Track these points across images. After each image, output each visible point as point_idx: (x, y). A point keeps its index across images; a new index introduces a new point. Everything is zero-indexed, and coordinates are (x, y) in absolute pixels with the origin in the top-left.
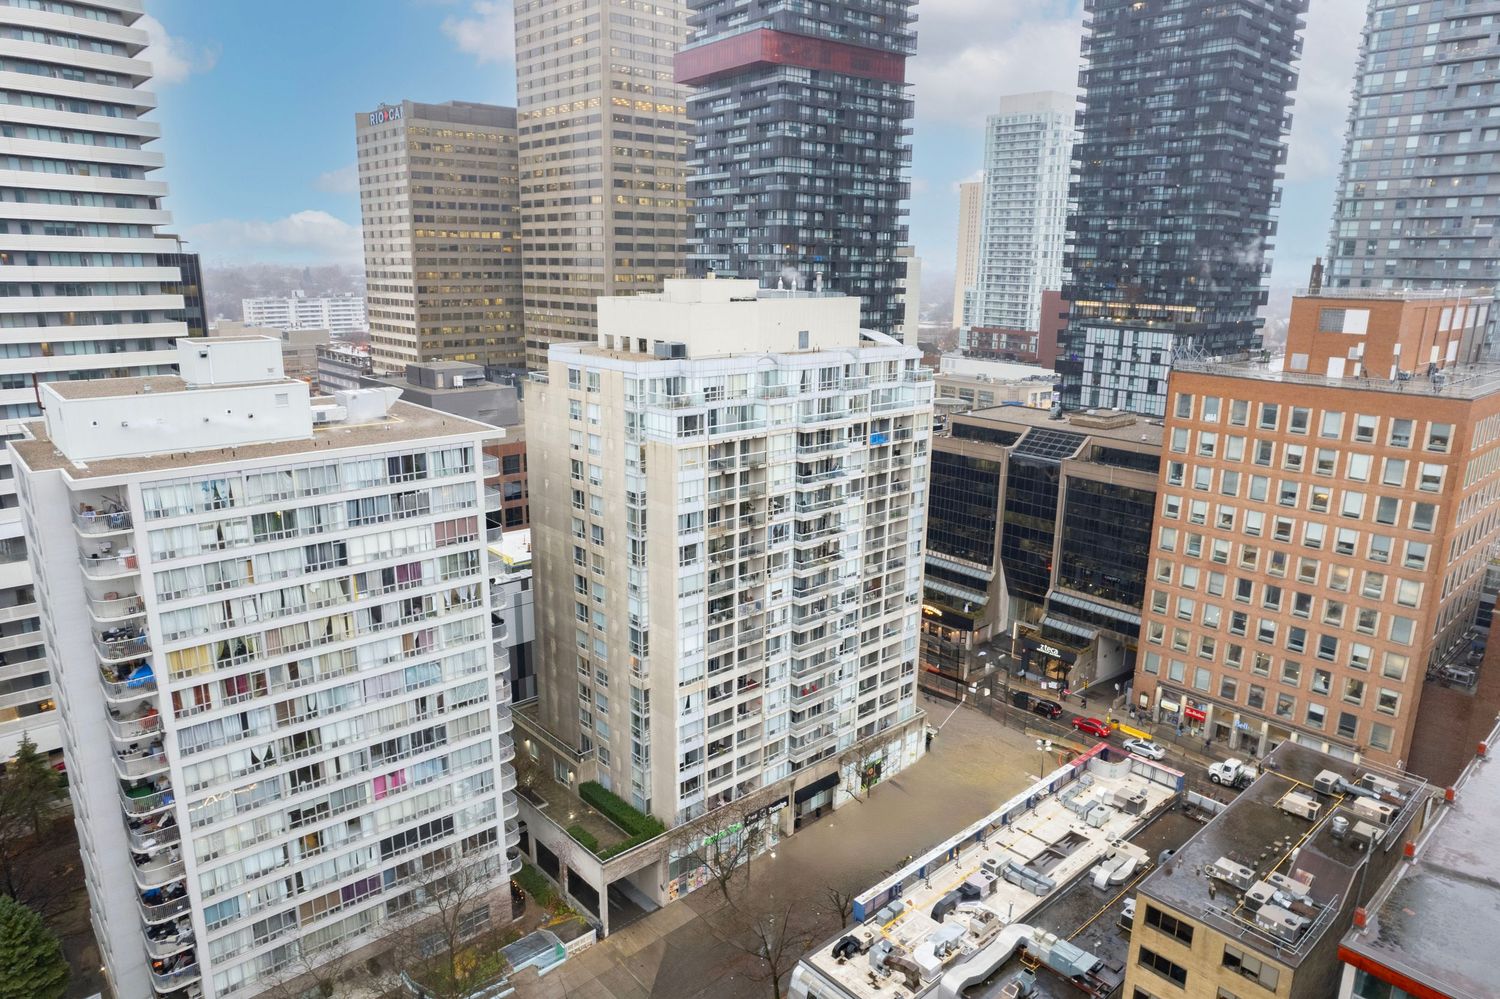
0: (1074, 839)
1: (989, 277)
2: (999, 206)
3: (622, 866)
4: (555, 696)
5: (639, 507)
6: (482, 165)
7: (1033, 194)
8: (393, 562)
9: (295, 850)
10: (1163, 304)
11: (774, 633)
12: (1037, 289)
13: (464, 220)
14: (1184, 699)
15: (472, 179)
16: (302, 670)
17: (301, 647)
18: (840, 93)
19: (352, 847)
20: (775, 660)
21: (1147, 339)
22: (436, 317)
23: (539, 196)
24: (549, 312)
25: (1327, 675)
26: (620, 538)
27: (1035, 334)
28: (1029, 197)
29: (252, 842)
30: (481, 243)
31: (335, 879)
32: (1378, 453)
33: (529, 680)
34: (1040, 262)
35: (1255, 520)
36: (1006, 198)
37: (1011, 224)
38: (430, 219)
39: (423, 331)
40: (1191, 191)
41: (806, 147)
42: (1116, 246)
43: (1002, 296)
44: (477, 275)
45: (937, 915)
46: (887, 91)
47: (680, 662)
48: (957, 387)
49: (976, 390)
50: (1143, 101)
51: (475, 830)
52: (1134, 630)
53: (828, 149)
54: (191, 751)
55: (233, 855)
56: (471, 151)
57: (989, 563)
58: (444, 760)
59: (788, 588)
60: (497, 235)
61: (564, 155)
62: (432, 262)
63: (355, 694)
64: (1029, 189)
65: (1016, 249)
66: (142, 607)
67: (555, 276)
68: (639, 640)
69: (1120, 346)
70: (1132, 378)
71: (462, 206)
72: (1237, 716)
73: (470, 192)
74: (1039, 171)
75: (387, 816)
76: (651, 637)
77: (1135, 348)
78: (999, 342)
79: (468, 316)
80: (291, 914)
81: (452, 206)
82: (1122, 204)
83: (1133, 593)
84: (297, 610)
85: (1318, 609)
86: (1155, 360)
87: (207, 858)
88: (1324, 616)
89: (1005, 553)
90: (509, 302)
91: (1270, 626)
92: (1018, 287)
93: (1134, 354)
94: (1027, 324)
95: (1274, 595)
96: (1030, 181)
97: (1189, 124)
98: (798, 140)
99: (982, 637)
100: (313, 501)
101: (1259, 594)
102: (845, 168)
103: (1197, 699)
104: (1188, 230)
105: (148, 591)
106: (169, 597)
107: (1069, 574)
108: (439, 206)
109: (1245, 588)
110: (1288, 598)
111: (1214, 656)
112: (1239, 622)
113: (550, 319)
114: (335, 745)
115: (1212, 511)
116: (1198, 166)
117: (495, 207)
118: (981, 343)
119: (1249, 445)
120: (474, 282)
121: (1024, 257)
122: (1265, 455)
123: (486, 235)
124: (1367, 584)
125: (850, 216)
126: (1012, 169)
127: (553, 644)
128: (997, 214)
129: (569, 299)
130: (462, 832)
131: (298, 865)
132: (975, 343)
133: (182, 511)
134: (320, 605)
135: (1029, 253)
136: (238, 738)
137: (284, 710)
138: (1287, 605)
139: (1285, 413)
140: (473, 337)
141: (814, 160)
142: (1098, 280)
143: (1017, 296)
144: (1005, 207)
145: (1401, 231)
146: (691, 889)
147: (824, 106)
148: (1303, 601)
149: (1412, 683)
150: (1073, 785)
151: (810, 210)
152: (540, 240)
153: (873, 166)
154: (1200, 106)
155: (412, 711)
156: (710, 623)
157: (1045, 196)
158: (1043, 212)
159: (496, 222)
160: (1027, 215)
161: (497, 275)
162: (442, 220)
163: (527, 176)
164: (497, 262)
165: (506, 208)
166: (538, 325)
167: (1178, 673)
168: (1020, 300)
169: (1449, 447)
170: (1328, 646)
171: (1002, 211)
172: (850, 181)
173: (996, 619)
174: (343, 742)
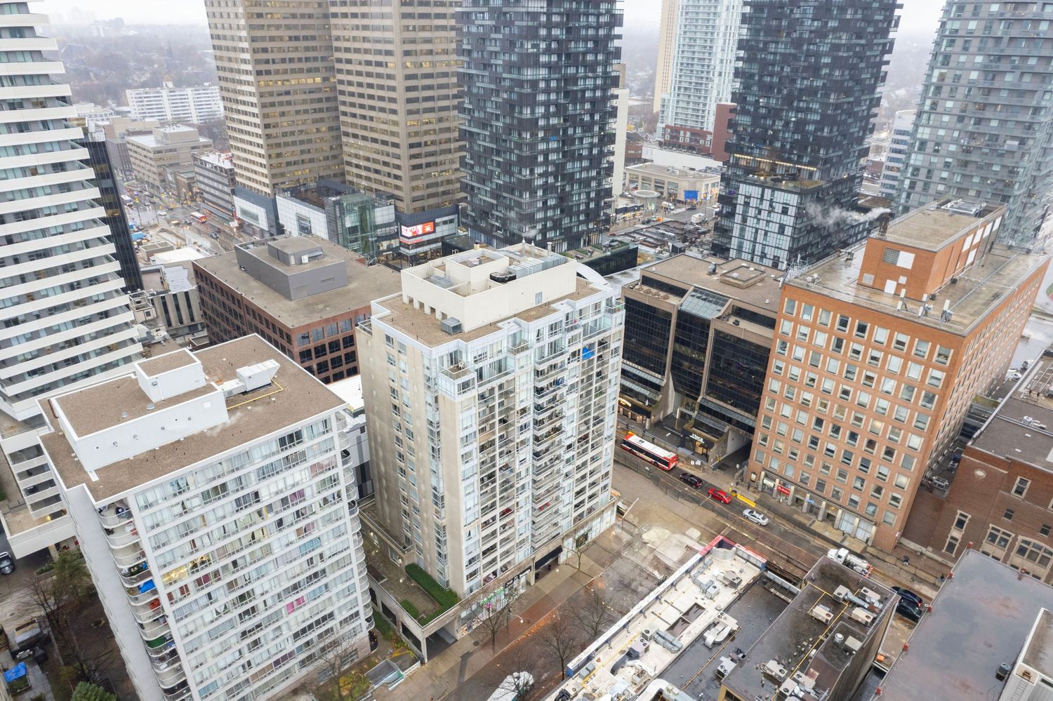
0: (697, 608)
1: (679, 88)
2: (688, 35)
3: (433, 627)
4: (387, 509)
5: (435, 430)
6: (304, 27)
7: (713, 27)
8: (287, 493)
9: (246, 650)
10: (795, 163)
11: (521, 483)
12: (713, 100)
13: (293, 71)
14: (778, 480)
15: (297, 38)
16: (239, 562)
17: (238, 551)
18: (569, 15)
19: (277, 641)
20: (521, 499)
21: (780, 197)
22: (278, 145)
23: (348, 56)
24: (361, 143)
25: (863, 481)
26: (423, 441)
27: (710, 133)
28: (710, 29)
29: (221, 653)
30: (307, 87)
31: (269, 658)
32: (907, 358)
33: (369, 483)
34: (716, 79)
35: (828, 385)
36: (693, 29)
37: (697, 49)
38: (268, 72)
39: (270, 156)
40: (819, 83)
41: (543, 59)
42: (765, 117)
43: (688, 103)
44: (306, 112)
45: (613, 671)
46: (604, 7)
47: (464, 514)
48: (653, 178)
49: (666, 181)
50: (792, 11)
51: (346, 614)
52: (751, 430)
53: (559, 56)
54: (182, 619)
55: (211, 661)
56: (294, 16)
57: (663, 374)
58: (326, 586)
59: (529, 456)
60: (318, 80)
61: (365, 28)
62: (272, 105)
63: (271, 566)
64: (711, 23)
65: (699, 68)
66: (143, 554)
67: (364, 117)
68: (438, 500)
69: (762, 199)
70: (768, 222)
71: (291, 60)
72: (808, 495)
73: (296, 49)
74: (719, 9)
75: (296, 620)
76: (445, 498)
77: (771, 201)
78: (685, 137)
79: (302, 142)
80: (247, 680)
81: (283, 61)
82: (770, 88)
83: (753, 406)
84: (233, 533)
85: (862, 442)
86: (785, 211)
87: (197, 667)
88: (864, 447)
89: (673, 368)
90: (331, 129)
91: (832, 447)
92: (700, 97)
93: (771, 206)
94: (705, 124)
95: (836, 430)
96: (711, 16)
97: (822, 34)
98: (537, 55)
99: (657, 419)
100: (237, 474)
101: (827, 428)
102: (572, 70)
103: (785, 482)
104: (815, 112)
105: (146, 546)
106: (159, 547)
107: (712, 389)
108: (274, 62)
109: (819, 422)
110: (844, 433)
111: (797, 458)
112: (814, 442)
113: (360, 148)
114: (262, 594)
115: (803, 374)
116: (826, 65)
117: (315, 59)
118: (672, 137)
119: (829, 339)
120: (304, 117)
121: (704, 75)
122: (839, 345)
123: (310, 81)
124: (892, 432)
125: (575, 104)
126: (699, 7)
127: (384, 481)
128: (687, 40)
129: (375, 135)
130: (339, 618)
131: (248, 656)
132: (668, 137)
133: (160, 501)
134: (246, 527)
135: (708, 72)
136: (207, 605)
137: (231, 585)
138: (843, 437)
139: (853, 323)
140: (306, 157)
141: (549, 66)
142: (750, 141)
143: (699, 104)
144: (692, 35)
145: (958, 139)
146: (474, 627)
147: (557, 25)
148: (853, 436)
149: (910, 492)
150: (701, 565)
151: (547, 104)
152: (351, 89)
153: (592, 67)
154: (832, 19)
155: (305, 566)
156: (481, 489)
157: (723, 29)
158: (721, 42)
159: (317, 70)
160: (708, 44)
161: (321, 110)
162: (277, 72)
163: (338, 39)
164: (320, 100)
165: (323, 59)
166: (353, 151)
167: (775, 465)
168: (701, 107)
169: (948, 362)
170: (865, 464)
171: (690, 39)
172: (574, 79)
173: (666, 407)
174: (267, 592)
